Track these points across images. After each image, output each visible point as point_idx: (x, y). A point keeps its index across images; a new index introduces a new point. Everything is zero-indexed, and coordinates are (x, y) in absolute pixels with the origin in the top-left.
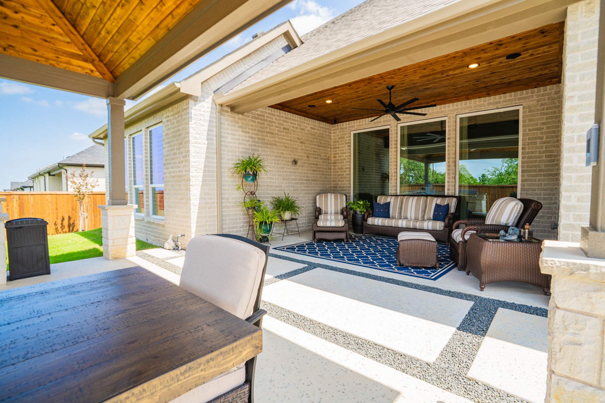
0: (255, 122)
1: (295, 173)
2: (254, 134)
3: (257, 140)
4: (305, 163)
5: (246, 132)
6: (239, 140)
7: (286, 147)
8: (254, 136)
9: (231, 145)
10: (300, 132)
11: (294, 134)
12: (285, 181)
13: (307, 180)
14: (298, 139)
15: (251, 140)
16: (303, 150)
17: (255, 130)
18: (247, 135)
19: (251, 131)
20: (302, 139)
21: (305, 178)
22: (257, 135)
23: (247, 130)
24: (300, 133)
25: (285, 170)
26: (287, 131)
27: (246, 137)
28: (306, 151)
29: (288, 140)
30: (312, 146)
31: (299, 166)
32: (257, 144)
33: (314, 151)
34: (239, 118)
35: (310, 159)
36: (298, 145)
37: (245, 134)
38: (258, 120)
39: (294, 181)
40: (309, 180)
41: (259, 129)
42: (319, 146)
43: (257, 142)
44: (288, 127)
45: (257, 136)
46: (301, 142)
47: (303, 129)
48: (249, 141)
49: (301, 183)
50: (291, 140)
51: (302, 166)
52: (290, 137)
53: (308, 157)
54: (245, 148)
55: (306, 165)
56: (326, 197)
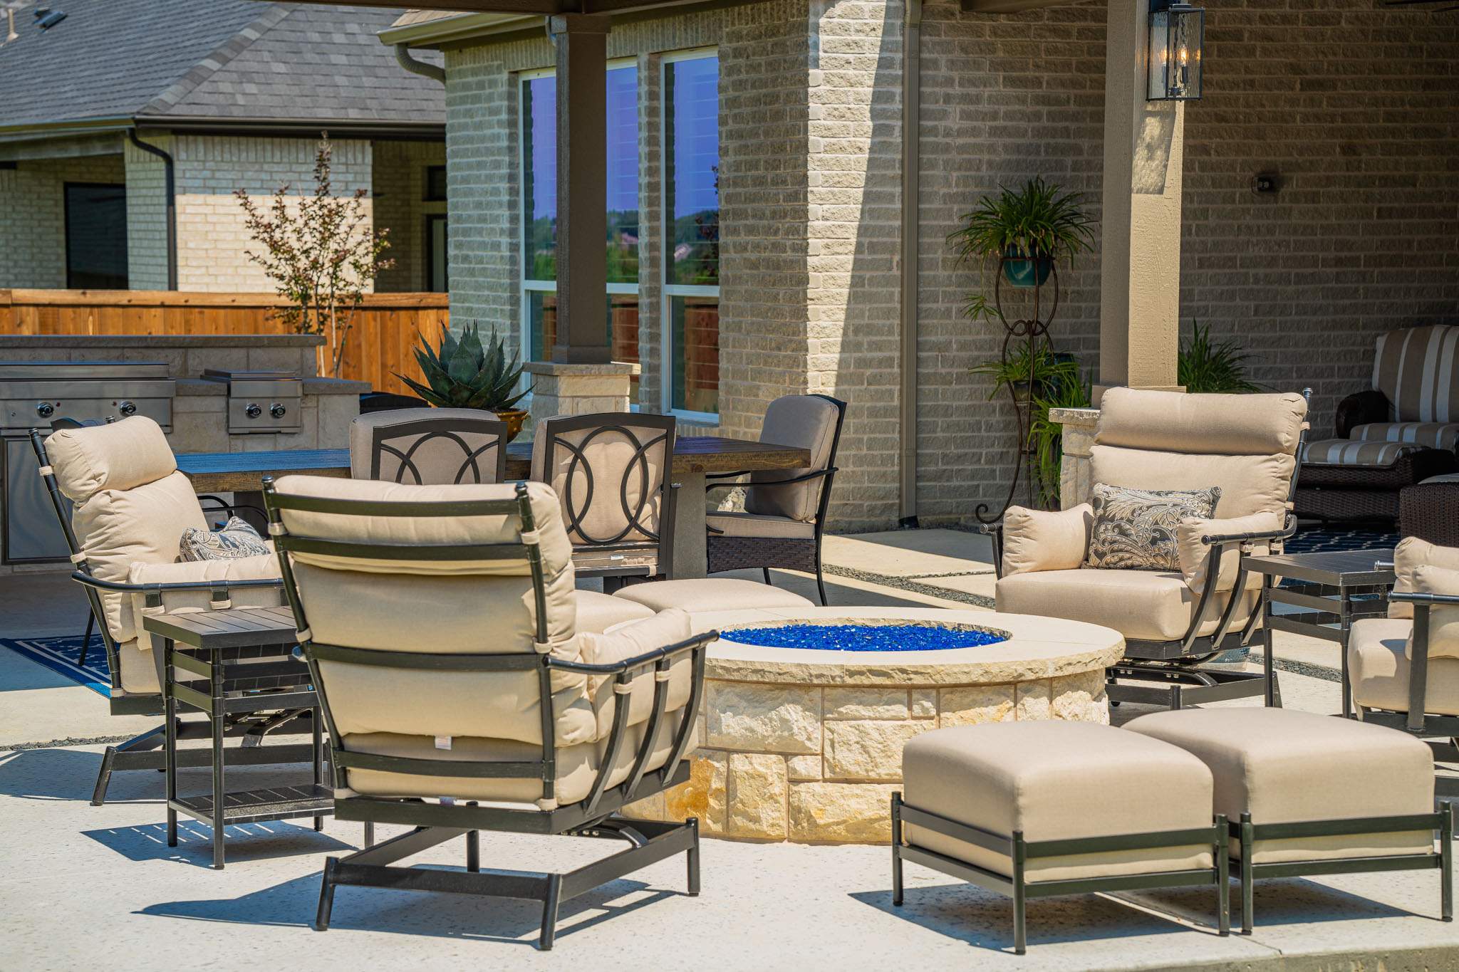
0: (1066, 33)
1: (1270, 231)
2: (1063, 84)
3: (1072, 107)
4: (1329, 181)
5: (1023, 82)
6: (994, 116)
7: (1221, 119)
8: (1061, 92)
9: (960, 141)
10: (1307, 36)
11: (1266, 52)
12: (1211, 272)
13: (1339, 262)
14: (1295, 69)
15: (1044, 109)
16: (1317, 118)
17: (1066, 66)
18: (1030, 92)
19: (1046, 76)
20: (1316, 71)
21: (1332, 254)
22: (1074, 84)
23: (1030, 74)
24: (1302, 42)
25: (1212, 221)
26: (1230, 44)
27: (1023, 101)
28: (1339, 124)
29: (1235, 85)
30: (1381, 92)
31: (1295, 198)
32: (1073, 126)
33: (1390, 117)
34: (994, 33)
35: (1364, 157)
36: (1293, 102)
37: (1020, 91)
38: (1078, 24)
39: (1261, 271)
40: (1354, 261)
41: (1086, 58)
42: (1428, 85)
43: (1075, 117)
44: (1232, 26)
45: (1073, 92)
46: (1307, 85)
47: (1325, 20)
48: (1037, 116)
49: (1300, 279)
50: (1252, 84)
51: (1314, 198)
52: (1247, 70)
53: (1348, 150)
54: (1018, 149)
55: (1335, 189)
56: (1420, 346)
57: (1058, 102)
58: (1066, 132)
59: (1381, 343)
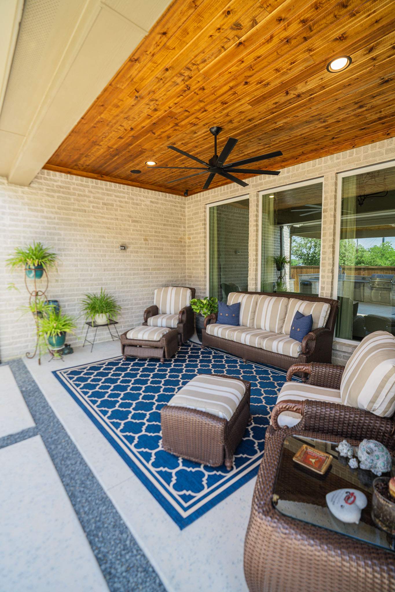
0: (53, 197)
1: (125, 261)
2: (52, 213)
3: (56, 221)
4: (141, 248)
5: (37, 211)
6: (25, 221)
7: (109, 228)
8: (53, 216)
9: (10, 228)
10: (133, 208)
11: (121, 210)
12: (108, 272)
13: (144, 270)
14: (130, 216)
15: (46, 220)
16: (137, 231)
17: (53, 207)
18: (40, 214)
19: (45, 209)
20: (136, 218)
21: (143, 267)
22: (56, 213)
23: (39, 208)
24: (131, 209)
25: (107, 258)
26: (110, 207)
27: (37, 217)
28: (143, 233)
29: (112, 219)
30: (153, 225)
31: (132, 252)
32: (57, 227)
33: (156, 232)
34: (23, 193)
35: (150, 242)
36: (130, 226)
37: (36, 214)
38: (57, 194)
39: (123, 272)
40: (149, 269)
41: (60, 205)
42: (164, 225)
43: (57, 224)
44: (110, 202)
45: (56, 216)
46: (133, 221)
47: (137, 204)
48: (43, 222)
49: (134, 274)
50: (117, 219)
51: (137, 252)
52: (116, 215)
53: (146, 240)
54: (36, 233)
55: (142, 250)
56: (166, 293)
57: (50, 218)
58: (55, 228)
59: (156, 291)
